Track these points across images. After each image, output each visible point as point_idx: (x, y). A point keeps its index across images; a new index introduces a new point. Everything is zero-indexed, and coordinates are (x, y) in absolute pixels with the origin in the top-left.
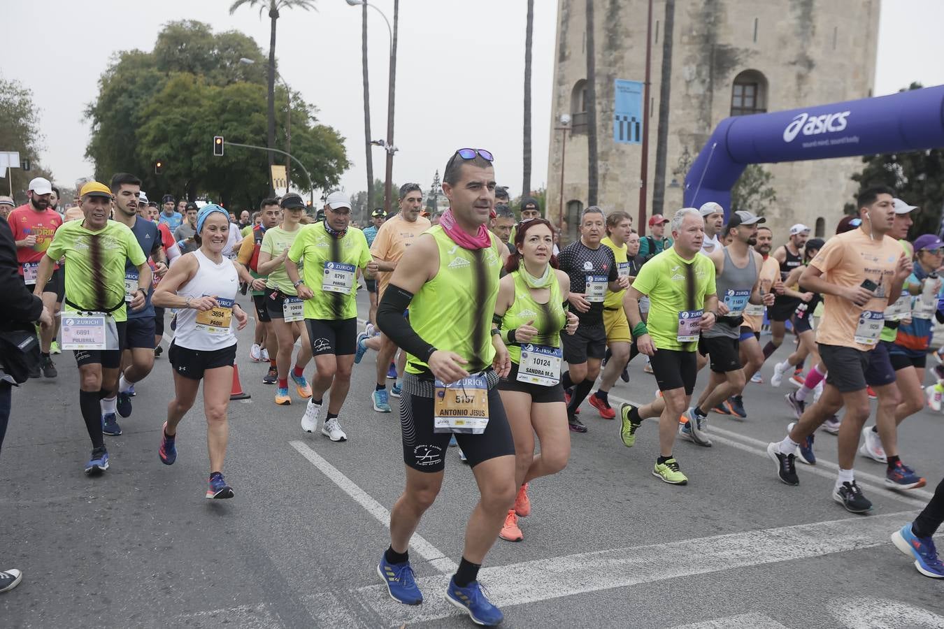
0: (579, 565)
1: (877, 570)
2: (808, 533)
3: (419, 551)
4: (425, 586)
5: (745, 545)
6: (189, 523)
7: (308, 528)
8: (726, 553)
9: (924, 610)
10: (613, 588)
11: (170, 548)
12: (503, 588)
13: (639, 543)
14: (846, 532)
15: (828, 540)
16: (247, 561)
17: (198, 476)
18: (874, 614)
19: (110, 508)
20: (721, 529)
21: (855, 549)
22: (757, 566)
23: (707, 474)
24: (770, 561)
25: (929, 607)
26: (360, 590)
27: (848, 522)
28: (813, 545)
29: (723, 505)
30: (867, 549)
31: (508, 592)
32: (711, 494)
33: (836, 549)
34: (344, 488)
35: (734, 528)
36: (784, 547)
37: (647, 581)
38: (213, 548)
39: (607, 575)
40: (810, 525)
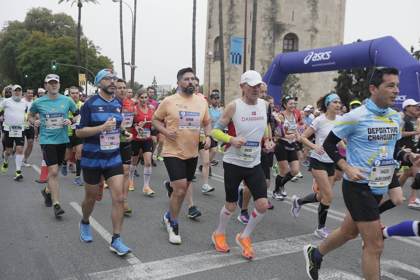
0: (197, 259)
2: (304, 239)
4: (122, 272)
5: (275, 246)
6: (11, 244)
7: (70, 244)
8: (266, 250)
9: (351, 274)
10: (211, 269)
12: (160, 271)
15: (313, 242)
16: (37, 262)
17: (21, 220)
18: (329, 277)
20: (265, 239)
22: (279, 256)
24: (286, 253)
25: (353, 272)
26: (90, 275)
29: (267, 227)
31: (162, 273)
32: (263, 222)
35: (271, 238)
36: (293, 246)
37: (228, 265)
38: (21, 256)
39: (210, 263)
40: (305, 235)
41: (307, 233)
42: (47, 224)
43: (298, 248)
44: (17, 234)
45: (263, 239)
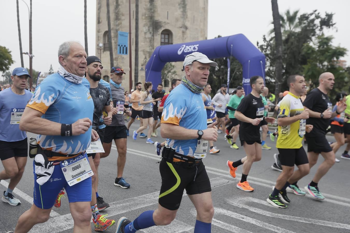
10: (118, 215)
13: (128, 197)
20: (156, 190)
23: (153, 172)
29: (157, 182)
32: (154, 178)
37: (130, 210)
39: (116, 210)
45: (155, 190)
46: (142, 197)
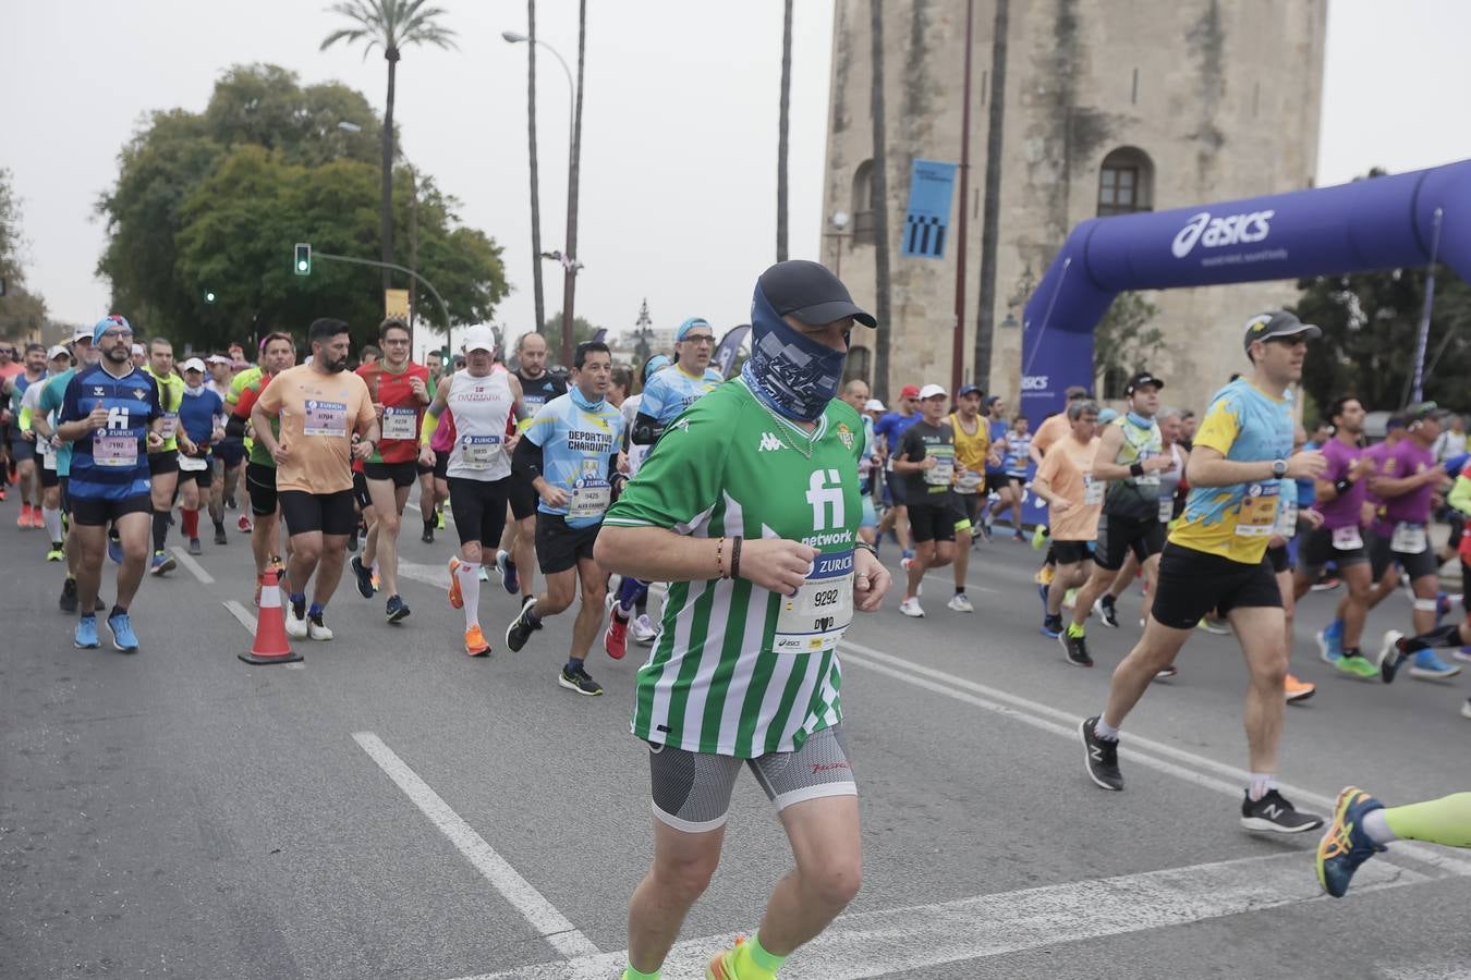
1: (1280, 947)
2: (1174, 884)
3: (532, 919)
5: (1070, 905)
6: (158, 872)
7: (355, 880)
8: (1039, 919)
11: (118, 917)
13: (897, 902)
14: (1237, 881)
15: (1206, 896)
16: (242, 937)
17: (191, 790)
19: (31, 849)
20: (1034, 878)
21: (1247, 911)
22: (1086, 942)
23: (1023, 785)
24: (1108, 933)
27: (1241, 865)
28: (1181, 904)
29: (1042, 838)
30: (1266, 910)
32: (1026, 819)
33: (1218, 911)
34: (427, 812)
35: (1057, 876)
36: (1134, 907)
37: (902, 968)
38: (190, 916)
40: (1179, 870)
41: (1184, 861)
42: (276, 806)
43: (1152, 916)
44: (175, 839)
45: (1029, 877)
46: (962, 910)
